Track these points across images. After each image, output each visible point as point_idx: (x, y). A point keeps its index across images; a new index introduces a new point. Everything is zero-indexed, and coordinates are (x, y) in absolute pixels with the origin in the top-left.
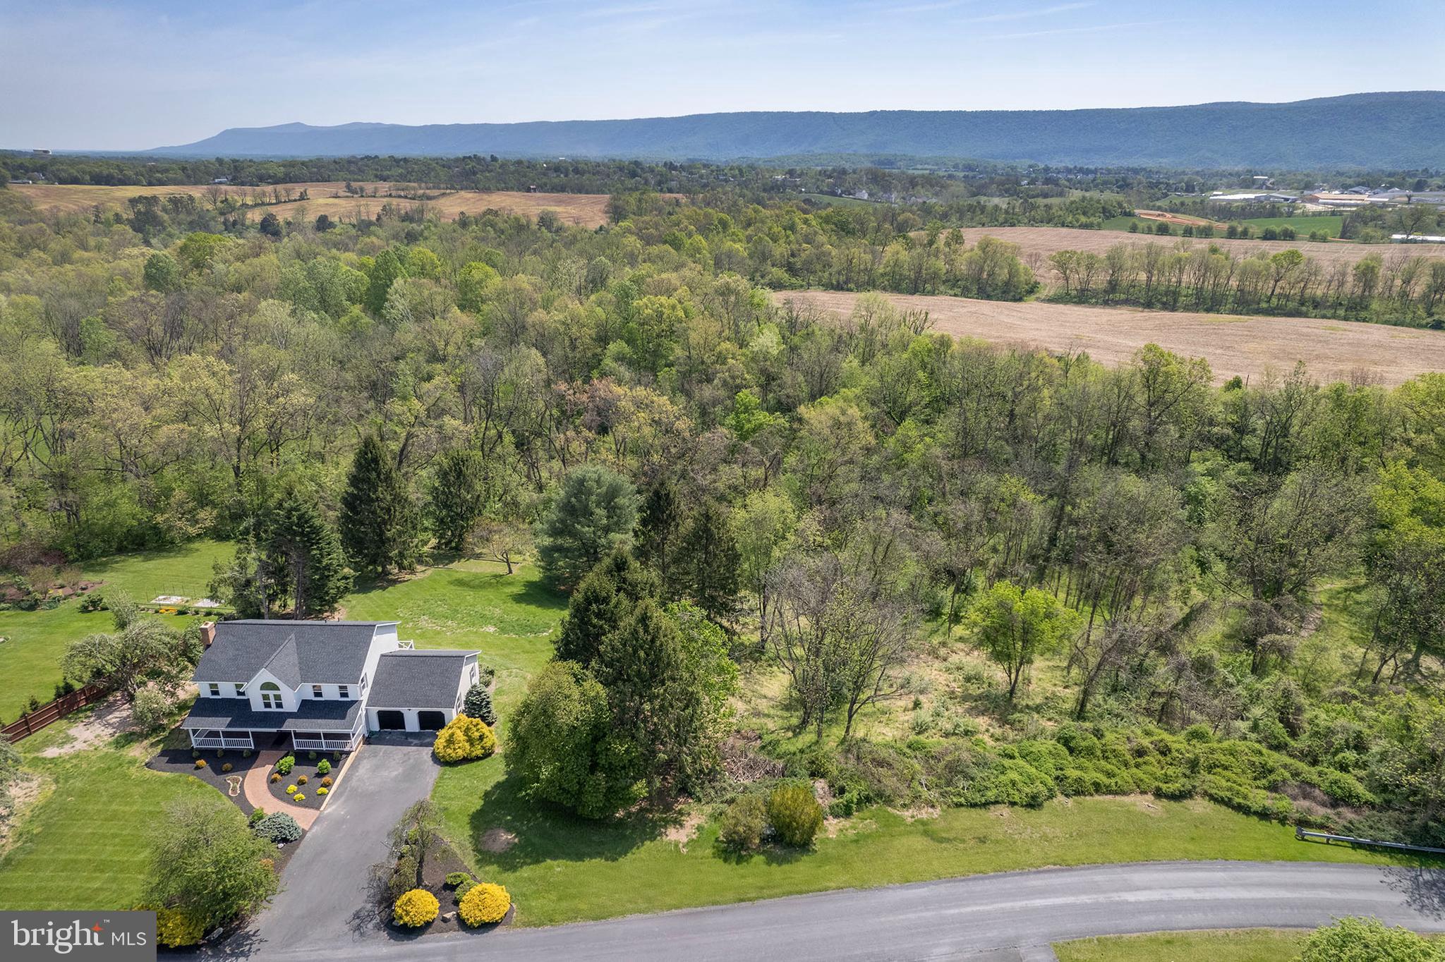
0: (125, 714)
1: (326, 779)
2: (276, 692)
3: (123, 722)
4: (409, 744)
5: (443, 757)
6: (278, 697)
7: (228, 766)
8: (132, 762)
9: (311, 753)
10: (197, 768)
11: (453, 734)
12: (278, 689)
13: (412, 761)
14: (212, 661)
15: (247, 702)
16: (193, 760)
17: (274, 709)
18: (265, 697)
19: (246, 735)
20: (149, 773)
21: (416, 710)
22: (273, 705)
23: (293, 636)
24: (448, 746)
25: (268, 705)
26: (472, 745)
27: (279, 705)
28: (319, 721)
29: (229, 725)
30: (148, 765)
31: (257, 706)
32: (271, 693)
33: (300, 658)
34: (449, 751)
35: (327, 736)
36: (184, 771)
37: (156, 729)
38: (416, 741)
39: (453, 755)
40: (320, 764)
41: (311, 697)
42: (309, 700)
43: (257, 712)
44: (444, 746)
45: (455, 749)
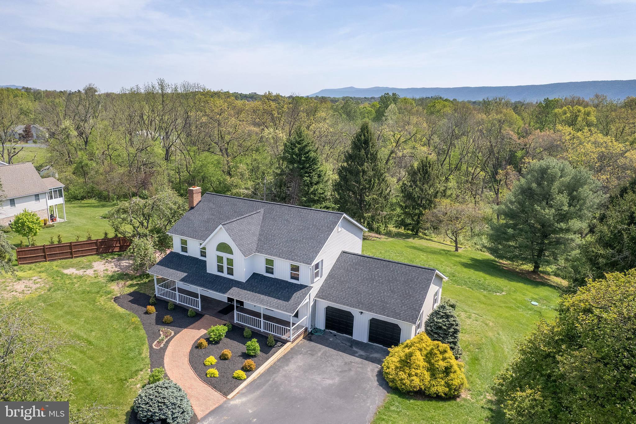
1: (249, 362)
2: (230, 256)
4: (353, 354)
5: (393, 381)
6: (230, 262)
7: (167, 317)
8: (107, 293)
9: (246, 329)
10: (147, 312)
11: (410, 355)
12: (231, 252)
13: (352, 373)
14: (190, 220)
15: (205, 263)
16: (147, 305)
17: (225, 275)
18: (220, 259)
19: (195, 295)
20: (110, 305)
21: (369, 316)
22: (225, 270)
23: (262, 210)
24: (401, 369)
25: (220, 269)
26: (433, 376)
27: (230, 272)
28: (262, 296)
29: (184, 280)
31: (212, 268)
32: (225, 256)
33: (262, 230)
34: (402, 375)
35: (267, 317)
38: (362, 353)
39: (407, 382)
40: (250, 343)
41: (262, 271)
42: (260, 275)
43: (210, 274)
44: (397, 368)
45: (410, 375)
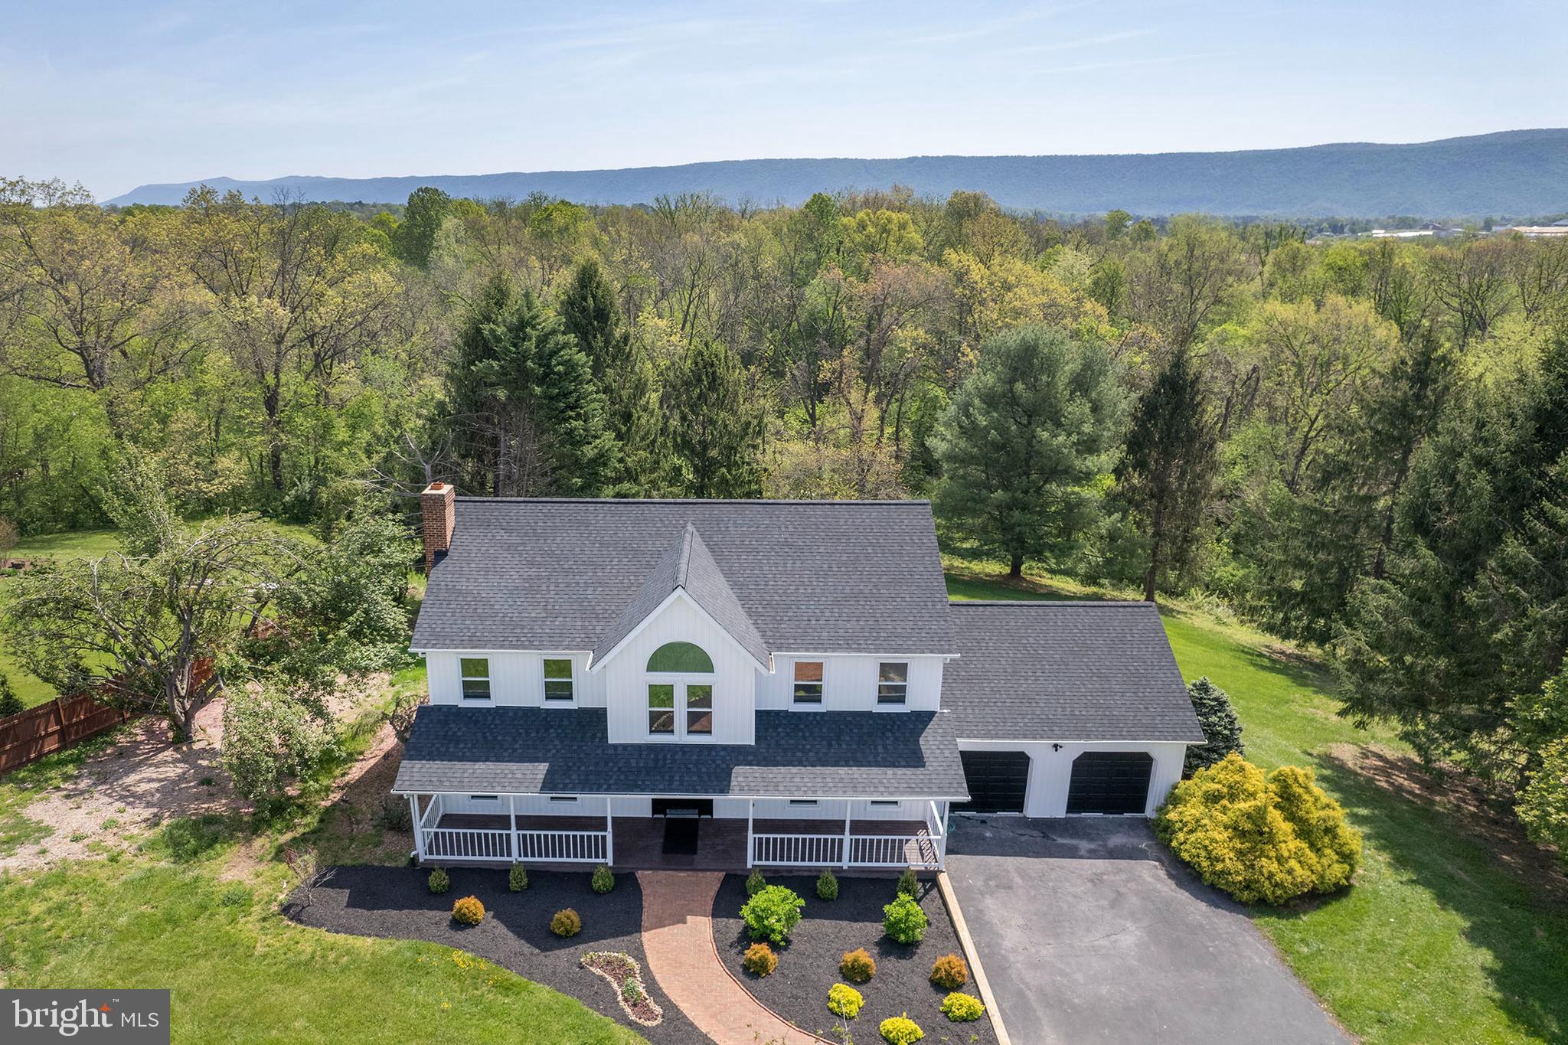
0: (172, 772)
1: (952, 961)
2: (699, 679)
3: (170, 790)
5: (1248, 886)
6: (701, 697)
7: (567, 917)
8: (238, 901)
9: (821, 875)
10: (461, 923)
12: (704, 664)
14: (460, 592)
15: (596, 718)
16: (442, 899)
17: (680, 735)
18: (661, 695)
19: (599, 823)
20: (308, 939)
22: (681, 721)
23: (690, 528)
24: (1255, 852)
25: (661, 722)
27: (699, 721)
28: (843, 771)
29: (548, 785)
30: (293, 911)
31: (627, 728)
32: (680, 681)
33: (734, 585)
36: (420, 933)
37: (279, 809)
39: (1284, 877)
40: (893, 910)
41: (783, 700)
42: (777, 713)
43: (625, 746)
44: (1240, 854)
45: (1280, 860)
